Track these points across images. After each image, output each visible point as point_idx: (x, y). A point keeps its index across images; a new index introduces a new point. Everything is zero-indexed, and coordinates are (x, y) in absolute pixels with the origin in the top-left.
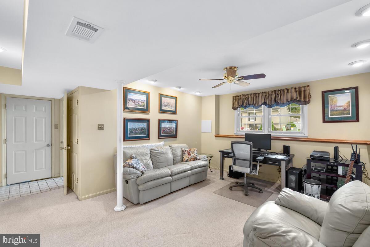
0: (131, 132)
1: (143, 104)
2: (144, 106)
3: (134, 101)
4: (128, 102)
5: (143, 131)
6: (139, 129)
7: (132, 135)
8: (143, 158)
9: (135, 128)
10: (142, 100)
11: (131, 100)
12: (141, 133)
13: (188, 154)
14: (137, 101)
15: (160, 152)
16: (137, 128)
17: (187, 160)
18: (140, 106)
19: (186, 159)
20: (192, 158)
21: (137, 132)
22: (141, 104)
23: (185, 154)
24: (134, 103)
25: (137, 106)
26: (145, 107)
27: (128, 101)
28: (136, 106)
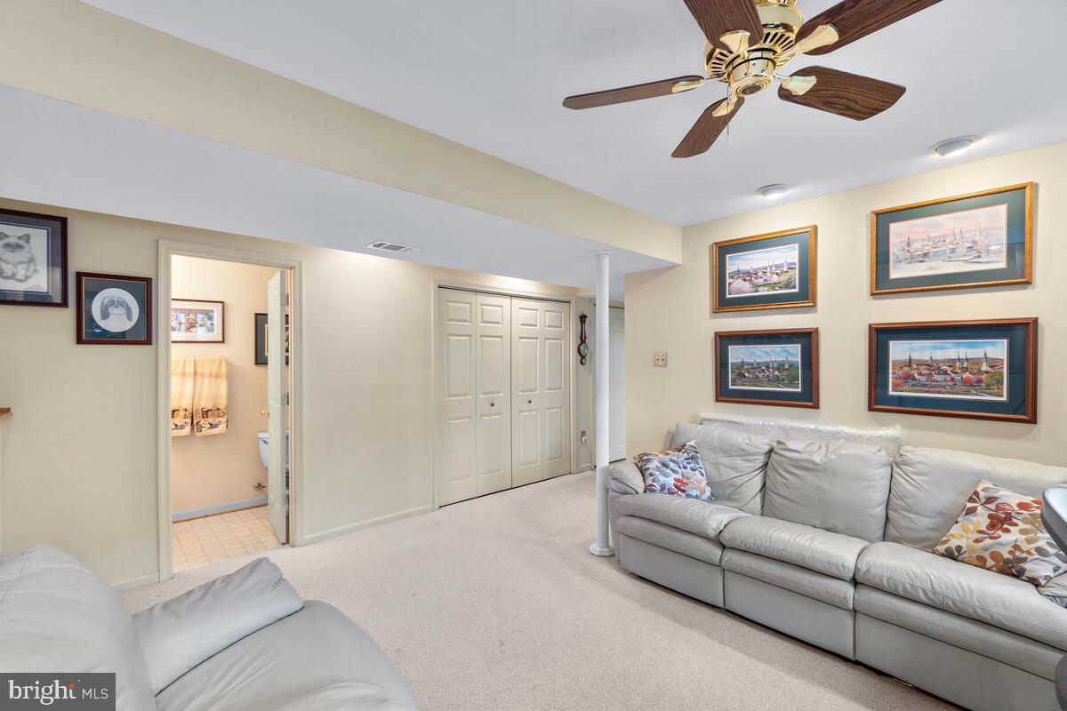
0: (741, 376)
1: (784, 278)
2: (787, 286)
3: (747, 275)
4: (730, 284)
5: (785, 373)
6: (768, 367)
7: (744, 385)
8: (725, 460)
9: (752, 364)
10: (778, 266)
11: (738, 274)
12: (777, 380)
13: (992, 526)
14: (760, 274)
15: (806, 460)
16: (759, 364)
17: (959, 548)
18: (773, 286)
19: (953, 544)
20: (994, 556)
21: (761, 375)
22: (775, 279)
23: (973, 518)
24: (751, 281)
25: (759, 289)
26: (794, 287)
27: (728, 281)
28: (757, 291)
